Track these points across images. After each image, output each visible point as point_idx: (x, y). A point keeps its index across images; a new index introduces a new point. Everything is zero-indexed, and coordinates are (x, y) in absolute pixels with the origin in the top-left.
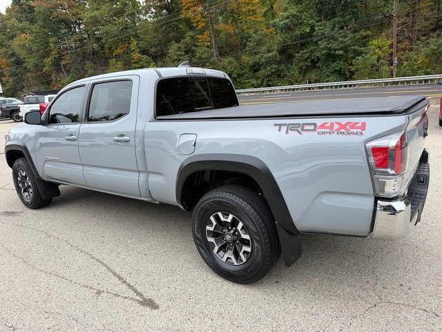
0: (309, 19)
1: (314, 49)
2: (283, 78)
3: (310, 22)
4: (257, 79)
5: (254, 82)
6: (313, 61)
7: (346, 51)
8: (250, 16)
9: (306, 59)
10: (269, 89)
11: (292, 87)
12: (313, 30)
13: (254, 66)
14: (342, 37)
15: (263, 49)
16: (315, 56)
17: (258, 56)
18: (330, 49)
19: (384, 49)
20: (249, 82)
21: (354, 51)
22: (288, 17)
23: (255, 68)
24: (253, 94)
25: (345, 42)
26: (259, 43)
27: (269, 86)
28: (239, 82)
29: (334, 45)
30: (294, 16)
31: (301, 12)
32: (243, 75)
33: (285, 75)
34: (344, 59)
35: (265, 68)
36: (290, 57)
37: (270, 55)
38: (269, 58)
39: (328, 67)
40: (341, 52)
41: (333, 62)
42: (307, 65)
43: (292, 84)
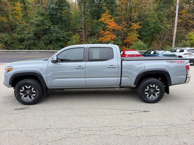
0: (48, 23)
1: (51, 36)
2: (37, 46)
3: (49, 24)
4: (23, 45)
5: (21, 47)
6: (50, 41)
7: (64, 39)
8: (16, 16)
9: (47, 40)
10: (30, 51)
11: (41, 51)
12: (50, 28)
13: (20, 39)
14: (62, 33)
15: (26, 32)
16: (51, 39)
17: (23, 35)
18: (57, 37)
19: (77, 39)
20: (18, 47)
21: (67, 39)
22: (38, 21)
23: (21, 41)
24: (20, 52)
25: (63, 35)
26: (23, 29)
27: (30, 49)
28: (12, 46)
29: (59, 35)
30: (41, 20)
31: (44, 19)
32: (14, 43)
33: (38, 45)
34: (63, 41)
35: (27, 41)
36: (39, 38)
37: (30, 35)
38: (30, 37)
39: (57, 44)
40: (62, 39)
41: (59, 42)
42: (48, 42)
43: (41, 50)
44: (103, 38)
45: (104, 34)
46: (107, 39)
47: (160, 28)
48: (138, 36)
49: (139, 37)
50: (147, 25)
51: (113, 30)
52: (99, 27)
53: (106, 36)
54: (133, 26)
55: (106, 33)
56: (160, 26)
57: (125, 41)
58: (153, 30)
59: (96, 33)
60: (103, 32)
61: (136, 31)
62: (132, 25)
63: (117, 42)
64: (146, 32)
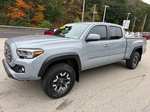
44: (11, 14)
45: (12, 10)
46: (16, 15)
47: (59, 12)
48: (44, 16)
49: (44, 18)
50: (50, 8)
51: (22, 8)
52: (6, 3)
53: (15, 13)
54: (40, 7)
55: (15, 10)
56: (60, 11)
57: (33, 20)
58: (54, 13)
59: (2, 8)
60: (12, 8)
61: (42, 12)
62: (38, 6)
63: (26, 19)
64: (49, 14)
